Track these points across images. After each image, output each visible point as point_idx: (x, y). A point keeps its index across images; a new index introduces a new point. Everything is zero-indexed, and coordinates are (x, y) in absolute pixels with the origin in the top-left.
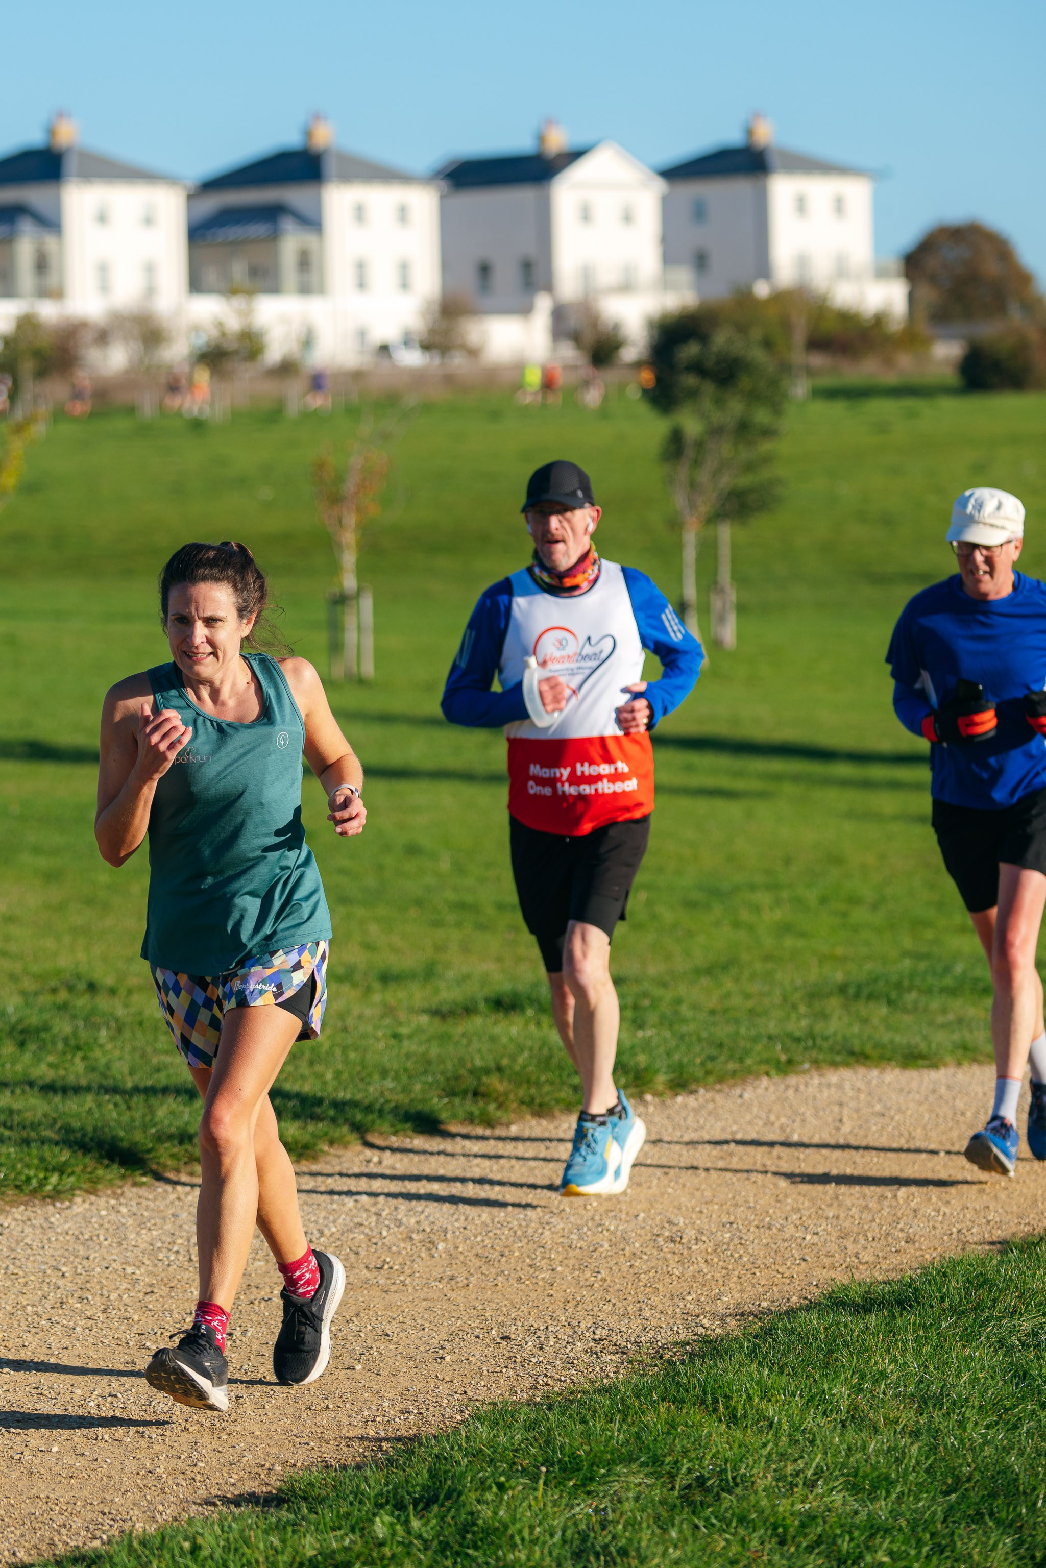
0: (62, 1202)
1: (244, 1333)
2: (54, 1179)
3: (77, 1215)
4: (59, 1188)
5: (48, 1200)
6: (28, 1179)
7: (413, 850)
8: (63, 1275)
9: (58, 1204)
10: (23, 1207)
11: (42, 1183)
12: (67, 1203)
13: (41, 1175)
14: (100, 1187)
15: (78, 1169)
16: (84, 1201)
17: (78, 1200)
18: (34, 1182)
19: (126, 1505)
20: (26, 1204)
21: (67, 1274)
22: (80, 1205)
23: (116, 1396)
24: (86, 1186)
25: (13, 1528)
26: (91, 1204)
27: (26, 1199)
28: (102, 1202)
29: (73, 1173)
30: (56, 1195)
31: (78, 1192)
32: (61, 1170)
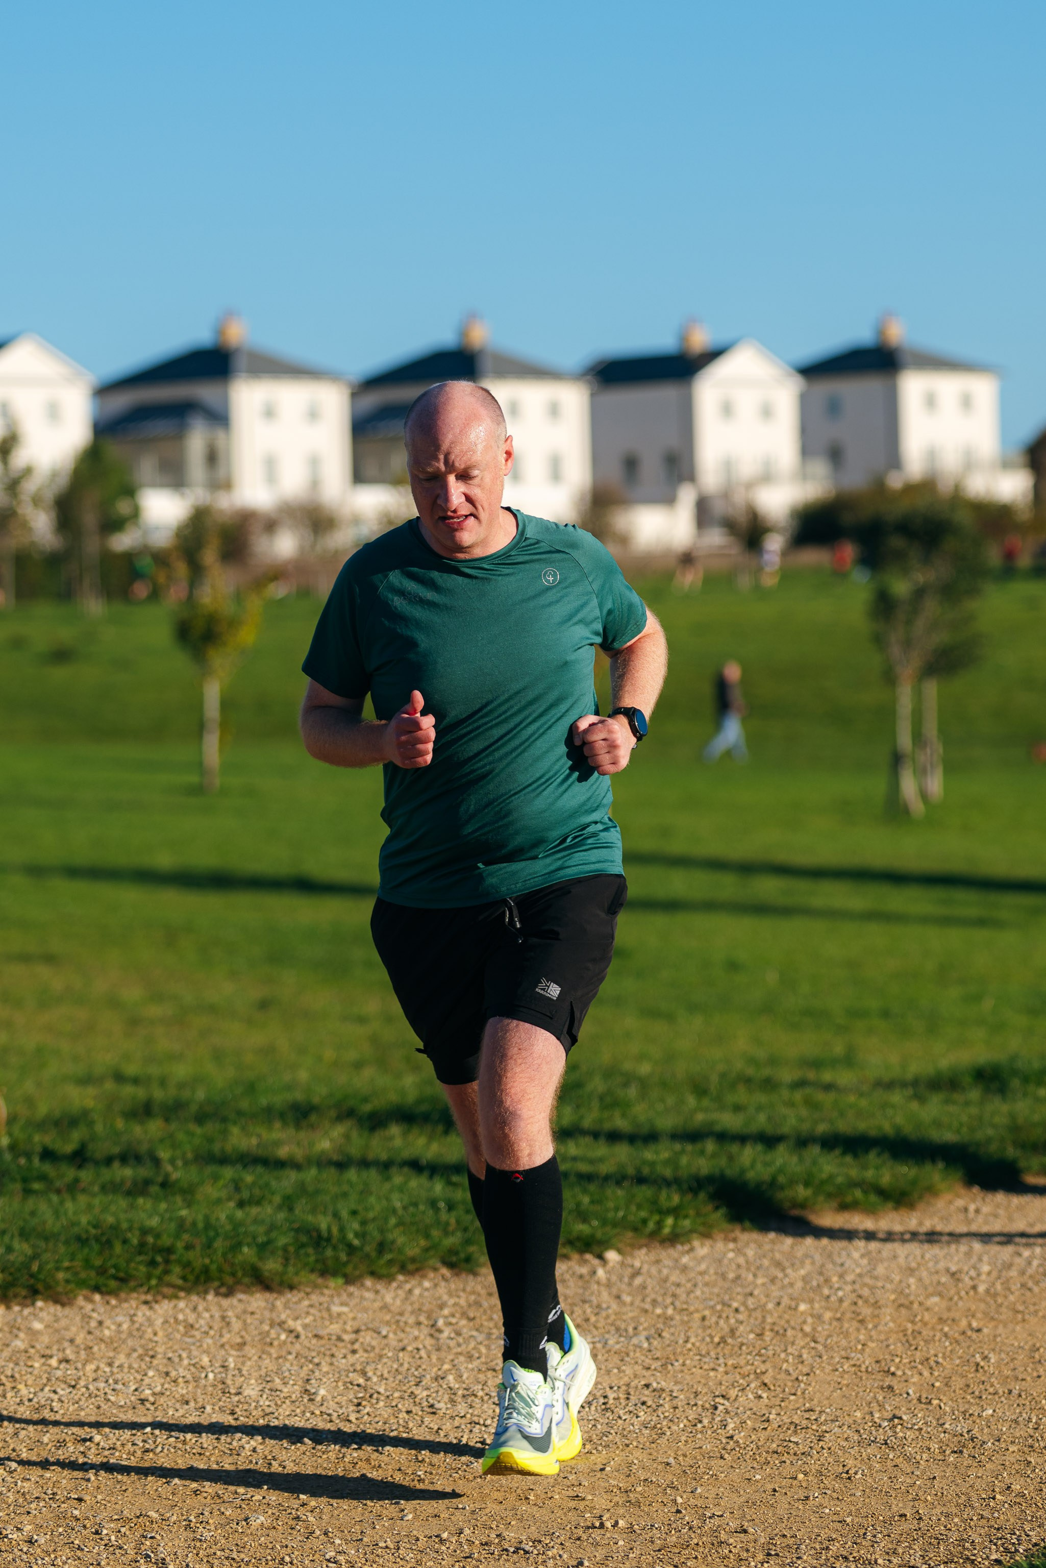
0: (682, 1244)
1: (985, 1358)
2: (670, 1221)
3: (703, 1258)
4: (678, 1230)
5: (667, 1244)
6: (645, 1222)
7: (733, 966)
8: (737, 1310)
9: (679, 1247)
10: (644, 1251)
11: (660, 1225)
12: (687, 1247)
13: (656, 1217)
14: (715, 1231)
15: (692, 1212)
16: (702, 1245)
17: (696, 1243)
18: (651, 1225)
19: (1012, 1520)
20: (646, 1246)
21: (742, 1309)
22: (702, 1249)
23: (900, 1418)
24: (701, 1229)
25: (907, 1544)
26: (712, 1247)
27: (643, 1241)
28: (720, 1245)
29: (686, 1217)
30: (674, 1239)
31: (695, 1235)
32: (675, 1212)
